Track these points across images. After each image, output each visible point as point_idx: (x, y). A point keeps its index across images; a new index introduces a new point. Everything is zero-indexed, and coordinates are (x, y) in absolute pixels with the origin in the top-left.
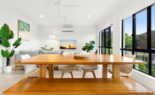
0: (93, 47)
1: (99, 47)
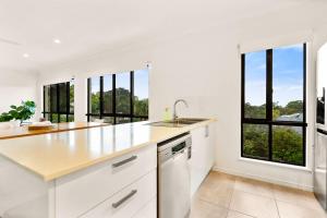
0: (31, 113)
1: (44, 113)
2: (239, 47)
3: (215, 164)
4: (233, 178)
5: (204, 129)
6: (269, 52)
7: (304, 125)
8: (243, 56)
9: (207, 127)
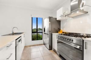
2: (31, 15)
3: (26, 44)
4: (30, 46)
5: (23, 35)
6: (37, 18)
7: (42, 32)
8: (32, 18)
9: (24, 35)
